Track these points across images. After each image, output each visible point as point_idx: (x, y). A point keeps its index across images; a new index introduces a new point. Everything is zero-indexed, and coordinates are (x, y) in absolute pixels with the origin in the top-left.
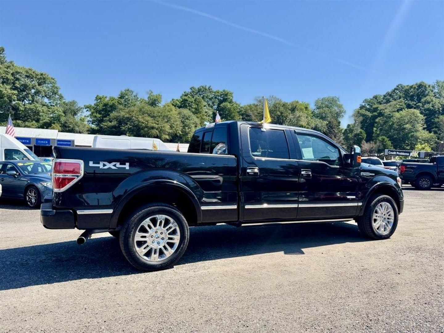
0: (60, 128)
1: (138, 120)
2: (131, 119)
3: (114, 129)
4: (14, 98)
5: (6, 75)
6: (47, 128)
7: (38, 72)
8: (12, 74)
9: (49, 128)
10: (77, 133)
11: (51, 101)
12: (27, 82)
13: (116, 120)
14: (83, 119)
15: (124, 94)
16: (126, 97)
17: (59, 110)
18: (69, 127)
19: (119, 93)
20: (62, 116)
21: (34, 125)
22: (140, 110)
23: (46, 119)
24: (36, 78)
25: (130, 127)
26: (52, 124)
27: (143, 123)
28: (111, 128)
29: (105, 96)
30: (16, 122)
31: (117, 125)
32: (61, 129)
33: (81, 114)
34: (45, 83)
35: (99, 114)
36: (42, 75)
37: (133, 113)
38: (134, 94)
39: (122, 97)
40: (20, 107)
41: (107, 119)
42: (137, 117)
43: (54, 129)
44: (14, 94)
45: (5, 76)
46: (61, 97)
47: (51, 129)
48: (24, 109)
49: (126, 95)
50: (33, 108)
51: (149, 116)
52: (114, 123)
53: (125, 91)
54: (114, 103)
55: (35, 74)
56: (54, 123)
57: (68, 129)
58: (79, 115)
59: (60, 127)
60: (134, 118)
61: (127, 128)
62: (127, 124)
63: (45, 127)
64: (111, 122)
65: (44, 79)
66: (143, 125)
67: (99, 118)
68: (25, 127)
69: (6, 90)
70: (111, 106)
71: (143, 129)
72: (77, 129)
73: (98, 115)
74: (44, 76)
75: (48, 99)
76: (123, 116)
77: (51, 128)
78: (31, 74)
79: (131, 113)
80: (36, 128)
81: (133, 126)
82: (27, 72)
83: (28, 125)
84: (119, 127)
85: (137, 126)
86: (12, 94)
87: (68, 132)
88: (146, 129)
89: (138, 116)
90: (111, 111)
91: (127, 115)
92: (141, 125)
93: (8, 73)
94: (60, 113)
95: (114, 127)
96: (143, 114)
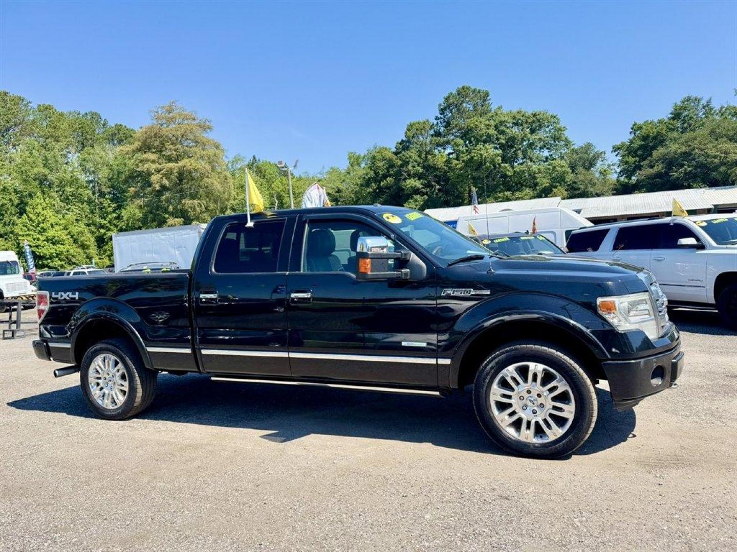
0: (566, 194)
1: (706, 153)
2: (690, 154)
3: (658, 180)
4: (498, 160)
5: (487, 130)
6: (546, 196)
7: (529, 111)
8: (496, 127)
9: (549, 196)
10: (593, 196)
11: (552, 153)
12: (515, 133)
13: (662, 163)
14: (605, 171)
15: (680, 110)
16: (686, 113)
17: (563, 165)
18: (579, 189)
19: (671, 110)
20: (568, 173)
21: (527, 195)
22: (712, 132)
23: (545, 182)
24: (527, 122)
25: (689, 169)
26: (553, 189)
27: (715, 157)
28: (653, 179)
29: (650, 121)
30: (504, 195)
31: (663, 171)
32: (568, 194)
33: (602, 163)
34: (540, 126)
35: (633, 157)
36: (534, 115)
37: (695, 142)
38: (704, 102)
39: (676, 116)
40: (508, 173)
41: (646, 162)
42: (703, 147)
43: (556, 196)
44: (498, 155)
45: (486, 132)
46: (567, 143)
47: (552, 197)
48: (512, 174)
49: (685, 108)
50: (525, 170)
51: (730, 140)
52: (659, 168)
53: (683, 102)
54: (659, 132)
55: (526, 117)
56: (556, 187)
57: (577, 192)
58: (598, 165)
59: (566, 190)
60: (696, 151)
61: (682, 173)
62: (682, 166)
63: (544, 195)
64: (652, 167)
65: (539, 121)
66: (716, 160)
67: (633, 164)
68: (516, 199)
69: (487, 152)
70: (655, 138)
71: (716, 168)
72: (591, 189)
73: (631, 160)
74: (538, 117)
75: (548, 150)
76: (675, 153)
77: (551, 195)
78: (520, 119)
79: (690, 143)
80: (531, 198)
81: (696, 167)
82: (514, 118)
83: (520, 196)
84: (667, 173)
85: (702, 166)
86: (495, 155)
87: (578, 198)
88: (722, 169)
89: (705, 144)
90: (654, 148)
91: (684, 149)
92: (712, 162)
93: (489, 127)
94: (564, 169)
95: (659, 175)
96: (717, 140)
